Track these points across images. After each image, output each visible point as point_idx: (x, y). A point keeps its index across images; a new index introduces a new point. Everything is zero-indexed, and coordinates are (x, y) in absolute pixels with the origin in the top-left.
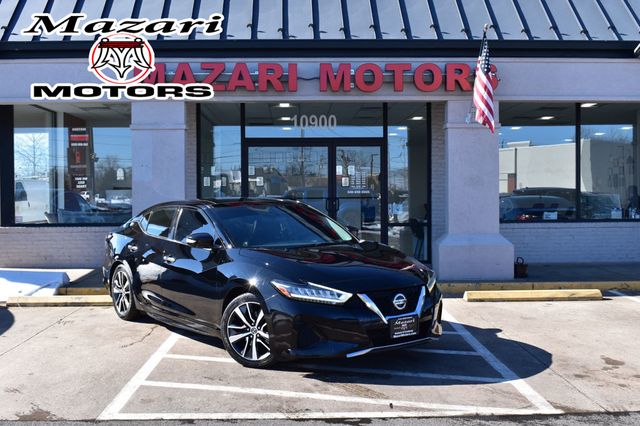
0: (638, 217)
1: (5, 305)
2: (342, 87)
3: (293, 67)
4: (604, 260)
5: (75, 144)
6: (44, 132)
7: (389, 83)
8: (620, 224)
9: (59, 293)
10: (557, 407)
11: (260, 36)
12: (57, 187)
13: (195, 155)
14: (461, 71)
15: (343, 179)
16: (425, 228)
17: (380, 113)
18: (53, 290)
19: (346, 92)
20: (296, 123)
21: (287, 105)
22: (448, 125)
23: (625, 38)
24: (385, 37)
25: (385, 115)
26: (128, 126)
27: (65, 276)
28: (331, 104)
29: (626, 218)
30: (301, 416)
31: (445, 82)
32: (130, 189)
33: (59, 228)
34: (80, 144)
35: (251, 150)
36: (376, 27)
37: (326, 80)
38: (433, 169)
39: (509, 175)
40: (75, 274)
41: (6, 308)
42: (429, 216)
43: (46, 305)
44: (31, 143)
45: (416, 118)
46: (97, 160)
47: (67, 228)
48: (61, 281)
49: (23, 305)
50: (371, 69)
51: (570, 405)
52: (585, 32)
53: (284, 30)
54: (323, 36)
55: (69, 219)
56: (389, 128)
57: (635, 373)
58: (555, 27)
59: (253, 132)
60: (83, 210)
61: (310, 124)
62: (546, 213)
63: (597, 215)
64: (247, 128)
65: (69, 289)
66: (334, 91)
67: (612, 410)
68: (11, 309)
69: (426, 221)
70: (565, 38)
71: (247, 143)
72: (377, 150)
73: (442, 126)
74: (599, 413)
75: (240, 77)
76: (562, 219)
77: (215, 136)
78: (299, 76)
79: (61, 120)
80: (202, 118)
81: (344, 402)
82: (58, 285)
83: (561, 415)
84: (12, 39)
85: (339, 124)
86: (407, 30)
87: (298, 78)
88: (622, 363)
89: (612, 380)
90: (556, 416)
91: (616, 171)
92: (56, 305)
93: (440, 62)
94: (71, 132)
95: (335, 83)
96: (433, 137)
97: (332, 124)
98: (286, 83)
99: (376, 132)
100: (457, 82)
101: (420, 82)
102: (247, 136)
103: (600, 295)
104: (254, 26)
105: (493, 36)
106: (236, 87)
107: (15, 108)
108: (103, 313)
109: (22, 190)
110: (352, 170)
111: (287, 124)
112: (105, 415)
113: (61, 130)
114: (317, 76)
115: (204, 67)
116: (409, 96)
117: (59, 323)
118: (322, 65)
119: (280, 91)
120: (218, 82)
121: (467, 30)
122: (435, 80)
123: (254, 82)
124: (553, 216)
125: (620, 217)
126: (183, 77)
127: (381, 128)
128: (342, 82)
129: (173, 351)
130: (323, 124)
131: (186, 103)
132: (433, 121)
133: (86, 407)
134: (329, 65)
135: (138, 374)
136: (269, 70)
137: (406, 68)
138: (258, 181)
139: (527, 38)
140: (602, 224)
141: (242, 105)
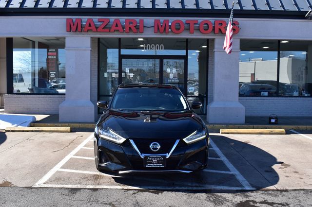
0: (306, 95)
1: (4, 131)
2: (165, 31)
3: (142, 21)
4: (289, 115)
5: (50, 57)
6: (29, 50)
7: (188, 29)
8: (297, 98)
9: (30, 126)
10: (253, 187)
11: (127, 6)
12: (35, 76)
14: (222, 24)
15: (170, 75)
16: (205, 98)
17: (184, 44)
19: (167, 33)
20: (144, 48)
21: (142, 39)
22: (215, 50)
23: (302, 10)
24: (186, 7)
25: (187, 45)
26: (64, 48)
27: (34, 118)
28: (163, 39)
29: (301, 95)
30: (129, 188)
31: (214, 29)
32: (65, 77)
33: (33, 96)
34: (52, 57)
35: (124, 60)
36: (182, 2)
37: (158, 28)
38: (209, 71)
39: (252, 74)
40: (39, 117)
41: (4, 133)
42: (207, 93)
43: (23, 131)
45: (203, 47)
46: (60, 64)
47: (37, 95)
48: (31, 120)
49: (13, 131)
50: (178, 22)
52: (283, 6)
53: (138, 3)
54: (157, 7)
55: (40, 91)
56: (189, 51)
57: (294, 171)
58: (268, 4)
59: (124, 52)
60: (47, 87)
61: (151, 49)
62: (262, 93)
63: (287, 94)
64: (122, 50)
65: (35, 124)
66: (161, 33)
67: (279, 189)
68: (7, 133)
69: (205, 95)
70: (273, 9)
71: (121, 57)
72: (183, 61)
73: (212, 50)
74: (273, 190)
75: (117, 26)
76: (270, 95)
77: (108, 54)
78: (145, 25)
79: (37, 45)
80: (101, 44)
82: (30, 122)
83: (255, 190)
84: (10, 6)
85: (164, 49)
86: (197, 4)
87: (144, 27)
88: (289, 166)
90: (252, 191)
91: (299, 73)
93: (212, 20)
94: (48, 51)
95: (162, 29)
96: (209, 56)
97: (162, 49)
98: (138, 28)
99: (182, 53)
100: (220, 29)
101: (202, 30)
102: (121, 54)
103: (285, 132)
104: (124, 2)
105: (238, 7)
106: (115, 30)
107: (14, 39)
108: (49, 135)
109: (21, 77)
110: (174, 70)
111: (142, 48)
112: (37, 185)
113: (37, 50)
114: (153, 25)
115: (100, 21)
116: (196, 36)
117: (27, 140)
118: (155, 20)
119: (135, 33)
120: (106, 28)
121: (226, 5)
122: (209, 28)
123: (123, 28)
124: (266, 94)
125: (298, 95)
126: (90, 25)
127: (185, 51)
128: (165, 28)
129: (76, 155)
130: (157, 49)
131: (91, 37)
132: (209, 48)
133: (28, 181)
134: (159, 20)
135: (57, 166)
136: (130, 22)
137: (196, 22)
138: (130, 75)
139: (254, 9)
140: (289, 98)
141: (120, 39)
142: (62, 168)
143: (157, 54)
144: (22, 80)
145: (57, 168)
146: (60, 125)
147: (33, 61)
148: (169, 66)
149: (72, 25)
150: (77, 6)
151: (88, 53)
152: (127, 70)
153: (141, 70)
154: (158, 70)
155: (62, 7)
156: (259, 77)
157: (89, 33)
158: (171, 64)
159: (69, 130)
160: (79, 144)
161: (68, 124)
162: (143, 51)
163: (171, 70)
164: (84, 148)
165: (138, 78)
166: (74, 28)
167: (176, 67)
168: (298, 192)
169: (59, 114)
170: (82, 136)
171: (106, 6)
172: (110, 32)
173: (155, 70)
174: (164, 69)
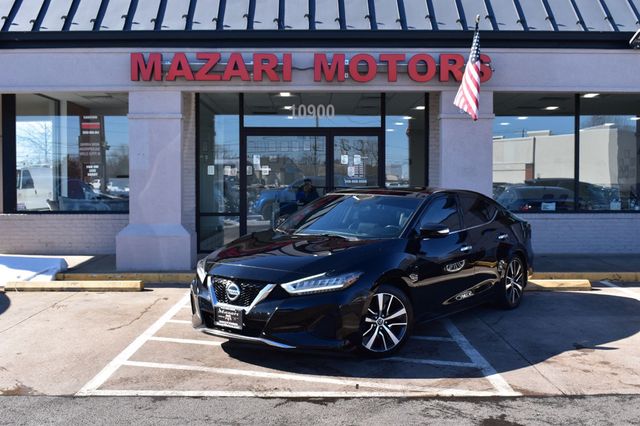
0: (637, 208)
1: (3, 290)
2: (335, 77)
3: (288, 57)
5: (87, 132)
6: (48, 120)
7: (383, 73)
9: (56, 279)
10: (516, 390)
11: (256, 27)
12: (60, 175)
13: (194, 144)
14: (455, 62)
15: (349, 168)
17: (378, 103)
18: (51, 277)
19: (341, 81)
20: (294, 112)
21: (287, 95)
22: (442, 116)
23: (621, 29)
24: (380, 28)
25: (384, 105)
26: (125, 115)
27: (64, 262)
28: (331, 94)
29: (625, 210)
30: (269, 394)
31: (438, 72)
32: (127, 177)
34: (92, 132)
35: (249, 138)
36: (372, 17)
37: (321, 70)
39: (527, 165)
40: (73, 261)
41: (3, 293)
43: (43, 290)
44: (43, 131)
45: (418, 108)
46: (108, 148)
47: (68, 215)
48: (59, 267)
49: (21, 290)
50: (364, 59)
51: (530, 388)
52: (582, 22)
53: (280, 20)
54: (318, 27)
55: (73, 207)
56: (387, 117)
58: (551, 18)
59: (251, 121)
60: (87, 197)
61: (308, 114)
62: (543, 204)
64: (246, 117)
65: (66, 275)
66: (329, 81)
67: (568, 393)
68: (8, 294)
70: (561, 29)
71: (245, 132)
73: (437, 116)
74: (556, 396)
75: (236, 67)
76: (561, 208)
77: (216, 125)
78: (294, 66)
79: (64, 108)
80: (201, 105)
81: (313, 383)
82: (55, 271)
83: (519, 397)
84: (12, 29)
85: (336, 113)
86: (402, 21)
87: (293, 68)
89: (578, 366)
90: (513, 398)
92: (52, 290)
93: (434, 53)
94: (82, 120)
95: (330, 73)
96: (431, 127)
97: (330, 113)
98: (282, 72)
99: (373, 121)
100: (451, 72)
101: (413, 73)
102: (245, 126)
103: (589, 285)
104: (250, 17)
105: (488, 26)
106: (231, 77)
107: (17, 97)
108: (96, 298)
109: (27, 178)
110: (357, 159)
111: (289, 113)
112: (84, 391)
113: (64, 119)
114: (312, 66)
115: (200, 58)
116: (403, 86)
117: (53, 306)
118: (316, 55)
119: (275, 81)
120: (214, 72)
121: (463, 21)
122: (429, 70)
123: (249, 72)
124: (552, 206)
125: (619, 209)
126: (180, 67)
127: (379, 118)
128: (336, 72)
129: (158, 334)
130: (321, 113)
131: (183, 93)
132: (431, 112)
133: (67, 383)
134: (323, 56)
135: (121, 355)
136: (264, 60)
137: (400, 59)
138: (263, 169)
139: (523, 29)
140: (600, 215)
141: (241, 95)
142: (131, 359)
143: (320, 126)
144: (29, 184)
145: (122, 359)
146: (119, 276)
147: (57, 143)
148: (345, 150)
149: (142, 66)
150: (151, 27)
151: (176, 125)
152: (256, 161)
153: (285, 159)
154: (322, 158)
155: (121, 29)
156: (543, 172)
157: (178, 81)
158: (351, 144)
159: (139, 286)
160: (162, 313)
161: (135, 274)
162: (290, 117)
163: (351, 159)
164: (173, 321)
165: (279, 176)
166: (146, 72)
167: (362, 152)
168: (604, 398)
169: (115, 255)
170: (166, 299)
171: (212, 26)
172: (221, 80)
173: (315, 159)
174: (335, 158)
